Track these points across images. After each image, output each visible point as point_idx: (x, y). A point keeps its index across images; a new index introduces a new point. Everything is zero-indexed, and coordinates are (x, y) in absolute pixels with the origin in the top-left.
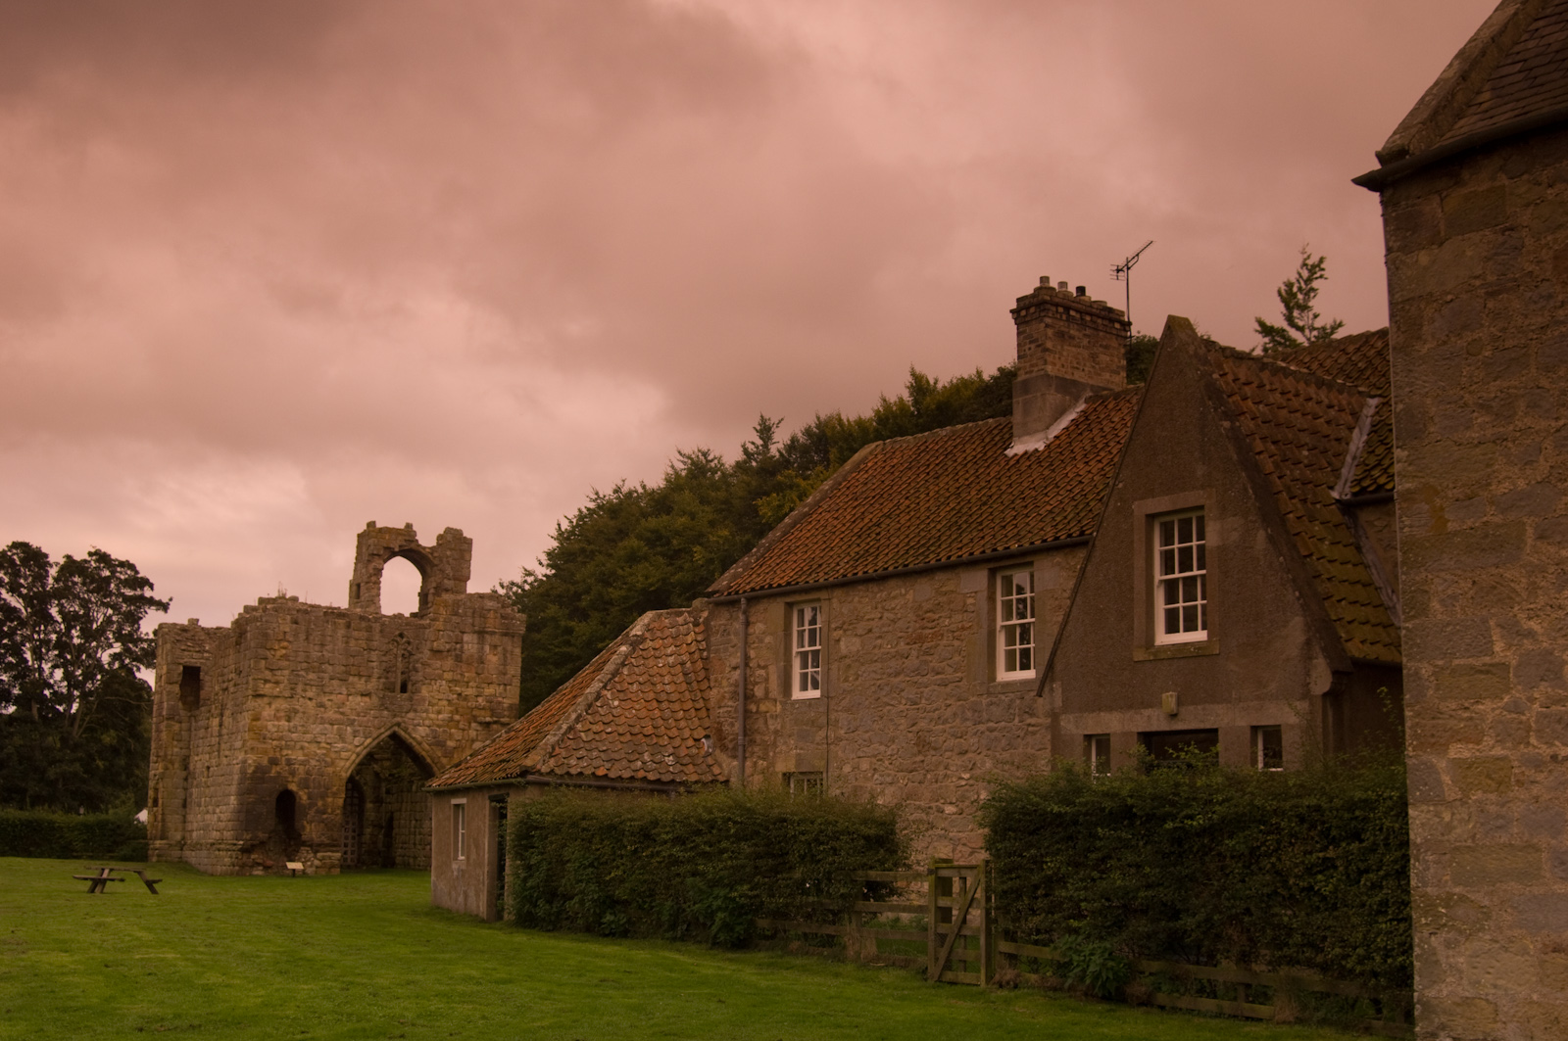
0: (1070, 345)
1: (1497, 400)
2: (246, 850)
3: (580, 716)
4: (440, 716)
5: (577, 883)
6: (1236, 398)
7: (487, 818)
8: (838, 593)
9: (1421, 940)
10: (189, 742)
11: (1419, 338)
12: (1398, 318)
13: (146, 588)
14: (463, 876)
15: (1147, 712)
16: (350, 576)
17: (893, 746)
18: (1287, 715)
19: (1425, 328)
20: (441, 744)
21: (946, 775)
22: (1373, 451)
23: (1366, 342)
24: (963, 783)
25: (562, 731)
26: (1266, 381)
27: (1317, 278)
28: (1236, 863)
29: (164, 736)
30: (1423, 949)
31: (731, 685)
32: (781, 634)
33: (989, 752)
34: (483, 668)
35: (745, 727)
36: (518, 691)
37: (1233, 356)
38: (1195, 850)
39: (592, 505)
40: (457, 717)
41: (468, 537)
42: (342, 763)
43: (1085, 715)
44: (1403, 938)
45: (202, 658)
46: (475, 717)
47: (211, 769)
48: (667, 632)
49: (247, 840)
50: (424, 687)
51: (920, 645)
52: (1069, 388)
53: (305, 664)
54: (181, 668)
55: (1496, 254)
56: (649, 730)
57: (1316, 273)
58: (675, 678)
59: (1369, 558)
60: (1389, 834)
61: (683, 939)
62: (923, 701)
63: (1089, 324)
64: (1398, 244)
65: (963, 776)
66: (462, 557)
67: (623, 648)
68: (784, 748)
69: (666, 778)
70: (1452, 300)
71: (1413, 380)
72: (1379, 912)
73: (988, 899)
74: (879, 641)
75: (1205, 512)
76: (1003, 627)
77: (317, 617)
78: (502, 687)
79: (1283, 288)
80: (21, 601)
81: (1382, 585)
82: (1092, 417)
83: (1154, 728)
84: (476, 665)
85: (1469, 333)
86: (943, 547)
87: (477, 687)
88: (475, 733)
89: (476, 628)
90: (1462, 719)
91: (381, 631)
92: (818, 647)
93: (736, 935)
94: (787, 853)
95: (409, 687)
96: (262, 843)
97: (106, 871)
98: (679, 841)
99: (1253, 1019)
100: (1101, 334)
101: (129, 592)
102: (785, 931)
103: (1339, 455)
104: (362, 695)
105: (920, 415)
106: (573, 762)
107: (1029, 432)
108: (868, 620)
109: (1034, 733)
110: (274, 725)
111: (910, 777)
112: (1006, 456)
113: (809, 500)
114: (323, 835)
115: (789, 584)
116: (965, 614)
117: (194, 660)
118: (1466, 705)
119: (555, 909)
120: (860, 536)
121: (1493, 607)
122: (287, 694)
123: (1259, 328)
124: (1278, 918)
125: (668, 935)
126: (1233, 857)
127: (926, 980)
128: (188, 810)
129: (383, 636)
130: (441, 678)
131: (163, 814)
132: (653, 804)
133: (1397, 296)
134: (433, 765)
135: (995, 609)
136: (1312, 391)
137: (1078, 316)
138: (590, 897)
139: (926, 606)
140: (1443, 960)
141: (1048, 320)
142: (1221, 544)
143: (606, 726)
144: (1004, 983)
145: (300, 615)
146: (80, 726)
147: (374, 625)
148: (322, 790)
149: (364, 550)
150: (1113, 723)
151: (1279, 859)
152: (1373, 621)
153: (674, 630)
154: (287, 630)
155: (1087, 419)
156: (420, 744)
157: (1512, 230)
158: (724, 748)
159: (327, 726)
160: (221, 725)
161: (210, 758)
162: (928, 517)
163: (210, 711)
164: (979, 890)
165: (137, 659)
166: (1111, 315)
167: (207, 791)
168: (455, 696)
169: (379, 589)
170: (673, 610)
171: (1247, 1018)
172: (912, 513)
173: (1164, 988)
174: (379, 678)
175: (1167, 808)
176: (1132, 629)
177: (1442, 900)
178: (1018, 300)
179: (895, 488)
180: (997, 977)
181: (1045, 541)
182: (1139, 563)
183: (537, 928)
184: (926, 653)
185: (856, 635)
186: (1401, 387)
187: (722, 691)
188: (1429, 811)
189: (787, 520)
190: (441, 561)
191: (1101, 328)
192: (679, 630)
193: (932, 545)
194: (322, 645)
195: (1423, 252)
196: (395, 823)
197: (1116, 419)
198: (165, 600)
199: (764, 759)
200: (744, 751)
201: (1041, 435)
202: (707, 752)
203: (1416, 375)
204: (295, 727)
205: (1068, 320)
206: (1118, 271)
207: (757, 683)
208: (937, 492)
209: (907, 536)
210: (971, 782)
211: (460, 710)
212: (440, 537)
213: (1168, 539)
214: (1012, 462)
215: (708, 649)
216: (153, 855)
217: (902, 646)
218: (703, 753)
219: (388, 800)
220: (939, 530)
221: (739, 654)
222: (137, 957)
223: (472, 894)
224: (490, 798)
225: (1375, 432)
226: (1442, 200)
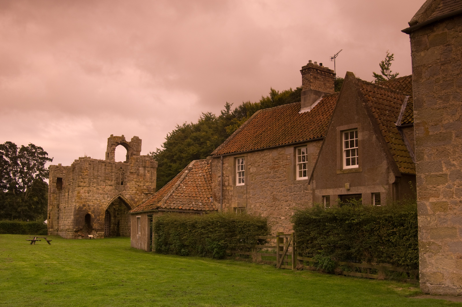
0: (318, 81)
1: (444, 96)
2: (76, 232)
3: (174, 191)
4: (133, 192)
5: (173, 240)
6: (367, 96)
7: (147, 221)
8: (249, 154)
9: (421, 255)
10: (59, 200)
11: (421, 78)
12: (415, 72)
13: (46, 155)
14: (140, 238)
15: (341, 189)
16: (106, 151)
17: (266, 199)
18: (382, 190)
19: (423, 75)
20: (133, 200)
21: (281, 208)
22: (407, 112)
23: (406, 79)
24: (287, 210)
25: (169, 196)
26: (376, 91)
27: (391, 60)
28: (367, 233)
29: (52, 198)
30: (422, 258)
31: (218, 182)
32: (233, 166)
33: (294, 201)
34: (145, 178)
35: (222, 194)
36: (156, 184)
37: (366, 83)
38: (355, 229)
39: (177, 129)
40: (138, 192)
41: (140, 139)
42: (104, 206)
43: (322, 190)
44: (416, 255)
45: (63, 175)
46: (143, 192)
47: (66, 208)
48: (199, 166)
49: (76, 228)
50: (128, 183)
51: (274, 169)
52: (318, 93)
53: (93, 177)
54: (57, 178)
55: (444, 53)
56: (194, 195)
57: (391, 59)
58: (202, 180)
59: (406, 143)
60: (412, 224)
61: (204, 256)
62: (275, 186)
63: (323, 74)
64: (415, 50)
65: (287, 208)
66: (139, 145)
67: (186, 171)
68: (234, 200)
69: (199, 209)
70: (431, 66)
71: (419, 90)
72: (409, 247)
73: (294, 244)
74: (262, 169)
75: (358, 130)
76: (298, 164)
77: (96, 163)
78: (151, 183)
79: (381, 63)
80: (9, 159)
81: (410, 151)
82: (324, 102)
83: (343, 194)
84: (143, 177)
85: (436, 76)
86: (280, 141)
87: (144, 183)
88: (143, 197)
89: (143, 166)
90: (433, 190)
91: (115, 167)
92: (244, 170)
93: (220, 255)
94: (235, 231)
95: (124, 183)
96: (81, 229)
97: (36, 238)
98: (203, 227)
99: (372, 279)
100: (327, 77)
101: (41, 156)
102: (234, 254)
103: (397, 113)
104: (110, 186)
105: (273, 102)
106: (172, 205)
107: (306, 106)
108: (258, 162)
109: (307, 195)
110: (84, 195)
111: (271, 208)
112: (299, 114)
113: (241, 127)
114: (99, 227)
115: (235, 152)
116: (287, 160)
117: (60, 176)
118: (435, 186)
119: (167, 248)
120: (256, 138)
121: (443, 157)
122: (88, 185)
123: (374, 75)
124: (379, 249)
125: (200, 255)
126: (366, 231)
127: (276, 268)
128: (59, 220)
129: (116, 168)
130: (133, 181)
131: (52, 221)
132: (196, 217)
133: (415, 65)
134: (131, 206)
135: (296, 159)
136: (389, 94)
137: (320, 72)
138: (177, 244)
139: (276, 158)
140: (428, 261)
141: (311, 73)
142: (362, 139)
143: (181, 194)
144: (299, 269)
145: (91, 162)
146: (27, 196)
147: (113, 165)
148: (99, 214)
149: (110, 143)
150: (330, 192)
151: (380, 232)
152: (407, 162)
153: (201, 166)
154: (88, 167)
155: (323, 102)
156: (127, 200)
157: (449, 45)
158: (216, 200)
159: (100, 195)
160: (68, 195)
161: (65, 205)
162: (276, 132)
163: (65, 191)
164: (291, 242)
165: (44, 176)
166: (330, 72)
167: (65, 214)
168: (137, 186)
169: (114, 154)
170: (201, 160)
171: (370, 278)
172: (271, 131)
173: (346, 270)
174: (115, 181)
175: (347, 217)
176: (336, 164)
177: (427, 243)
178: (302, 67)
179: (266, 123)
180: (297, 267)
181: (311, 139)
182: (338, 145)
183: (162, 254)
184: (276, 172)
185: (255, 167)
186: (415, 92)
187: (216, 183)
188: (424, 217)
189: (234, 133)
190: (132, 146)
191: (327, 75)
192: (203, 166)
193: (277, 140)
194: (98, 171)
195: (422, 52)
196: (120, 223)
197: (331, 103)
198: (51, 158)
199: (228, 203)
200: (222, 201)
201: (309, 107)
202: (211, 201)
203: (420, 89)
204: (90, 195)
205: (317, 73)
206: (332, 58)
207: (226, 181)
208: (279, 124)
209: (270, 138)
210: (289, 210)
211: (139, 190)
212: (132, 139)
213: (347, 138)
214: (301, 115)
215: (211, 171)
216: (49, 233)
217: (269, 170)
218: (210, 202)
219: (118, 217)
220: (279, 136)
221: (220, 173)
222: (45, 263)
223: (143, 244)
224: (148, 215)
225: (408, 106)
226: (428, 37)
